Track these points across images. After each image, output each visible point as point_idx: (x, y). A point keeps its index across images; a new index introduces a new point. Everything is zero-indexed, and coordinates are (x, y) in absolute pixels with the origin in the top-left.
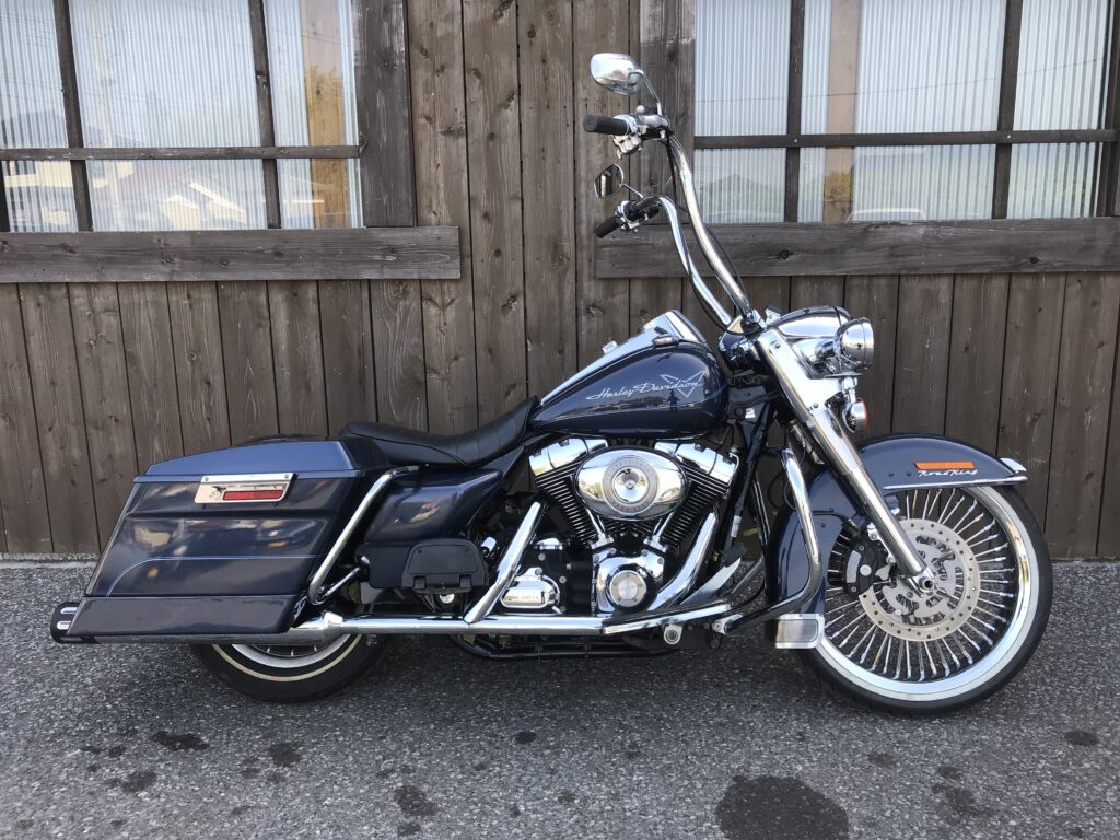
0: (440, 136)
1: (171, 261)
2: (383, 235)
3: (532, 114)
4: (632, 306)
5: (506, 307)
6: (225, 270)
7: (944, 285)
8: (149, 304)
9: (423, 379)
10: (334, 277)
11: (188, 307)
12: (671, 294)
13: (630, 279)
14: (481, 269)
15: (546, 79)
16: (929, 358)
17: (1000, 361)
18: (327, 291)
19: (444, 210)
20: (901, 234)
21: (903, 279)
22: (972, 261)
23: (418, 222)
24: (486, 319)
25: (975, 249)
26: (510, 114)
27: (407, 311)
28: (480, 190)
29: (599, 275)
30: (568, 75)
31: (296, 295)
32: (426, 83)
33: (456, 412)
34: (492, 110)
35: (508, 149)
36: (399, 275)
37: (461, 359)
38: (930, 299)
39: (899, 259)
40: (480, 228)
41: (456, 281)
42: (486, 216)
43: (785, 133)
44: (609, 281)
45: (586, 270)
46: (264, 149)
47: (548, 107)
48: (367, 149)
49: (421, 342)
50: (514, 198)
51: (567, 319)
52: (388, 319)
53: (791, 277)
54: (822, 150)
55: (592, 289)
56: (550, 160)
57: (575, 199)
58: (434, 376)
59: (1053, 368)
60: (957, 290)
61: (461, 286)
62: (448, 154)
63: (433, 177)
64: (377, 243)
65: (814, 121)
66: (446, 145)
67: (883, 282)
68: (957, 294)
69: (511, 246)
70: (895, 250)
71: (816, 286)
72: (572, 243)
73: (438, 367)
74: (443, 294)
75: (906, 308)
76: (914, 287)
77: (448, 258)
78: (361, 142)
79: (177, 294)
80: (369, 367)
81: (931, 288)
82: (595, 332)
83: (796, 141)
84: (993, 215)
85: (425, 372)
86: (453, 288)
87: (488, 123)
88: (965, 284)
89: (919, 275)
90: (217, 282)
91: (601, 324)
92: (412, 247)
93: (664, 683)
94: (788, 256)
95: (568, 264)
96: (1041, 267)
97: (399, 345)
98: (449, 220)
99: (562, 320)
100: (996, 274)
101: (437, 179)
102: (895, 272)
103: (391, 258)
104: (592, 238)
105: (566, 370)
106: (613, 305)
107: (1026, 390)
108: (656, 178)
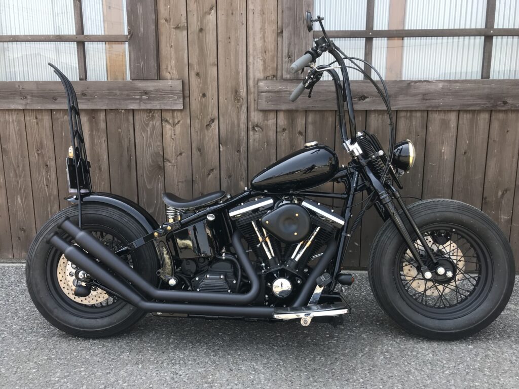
0: (173, 29)
1: (26, 98)
2: (140, 84)
3: (224, 18)
4: (278, 126)
5: (208, 125)
6: (55, 103)
7: (453, 117)
8: (15, 121)
9: (162, 165)
10: (114, 108)
11: (36, 123)
12: (300, 120)
13: (277, 111)
14: (195, 104)
16: (444, 158)
18: (111, 116)
19: (174, 72)
20: (429, 87)
21: (430, 113)
22: (469, 103)
23: (159, 77)
24: (197, 132)
25: (471, 96)
26: (212, 17)
27: (154, 127)
28: (194, 60)
29: (260, 108)
31: (94, 118)
33: (180, 184)
34: (201, 16)
35: (210, 38)
36: (149, 107)
37: (184, 154)
38: (445, 124)
39: (428, 101)
40: (194, 81)
41: (181, 110)
42: (198, 74)
43: (365, 29)
44: (265, 112)
45: (252, 106)
46: (78, 36)
47: (232, 14)
48: (132, 37)
49: (161, 144)
50: (213, 64)
51: (242, 133)
52: (144, 132)
53: (366, 111)
54: (386, 39)
55: (256, 116)
56: (233, 43)
57: (247, 65)
58: (169, 164)
60: (460, 120)
61: (183, 113)
62: (177, 40)
63: (169, 52)
64: (138, 89)
66: (176, 35)
67: (419, 114)
68: (460, 122)
69: (212, 92)
70: (425, 96)
71: (380, 116)
72: (245, 90)
73: (170, 159)
74: (173, 117)
75: (431, 129)
76: (436, 118)
77: (176, 97)
78: (129, 33)
79: (29, 116)
80: (133, 158)
81: (446, 118)
82: (257, 140)
83: (371, 34)
84: (482, 77)
85: (164, 162)
86: (179, 114)
87: (199, 23)
88: (465, 116)
89: (439, 111)
90: (51, 110)
91: (261, 137)
92: (157, 91)
93: (284, 342)
94: (365, 99)
95: (242, 102)
96: (509, 106)
97: (150, 145)
98: (177, 77)
99: (239, 134)
100: (483, 110)
101: (170, 54)
102: (425, 109)
103: (145, 97)
104: (256, 88)
105: (241, 162)
106: (267, 126)
107: (499, 177)
108: (292, 54)
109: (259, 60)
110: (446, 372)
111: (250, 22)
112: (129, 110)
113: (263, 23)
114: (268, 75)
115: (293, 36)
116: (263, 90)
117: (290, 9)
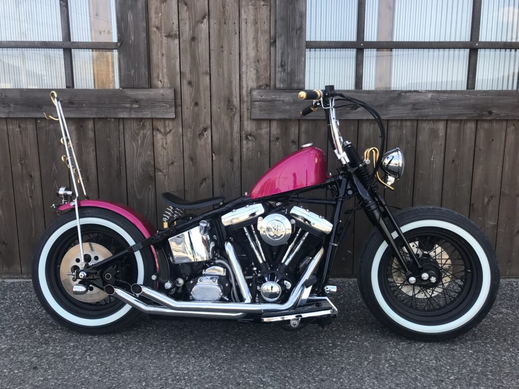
0: (164, 38)
2: (130, 93)
3: (216, 27)
4: (271, 135)
5: (201, 135)
6: (40, 112)
7: (441, 126)
9: (153, 175)
10: (103, 116)
11: (19, 133)
12: (293, 129)
13: (270, 120)
14: (187, 113)
15: (224, 7)
16: (433, 167)
17: (471, 168)
18: (99, 125)
19: (166, 80)
20: (419, 97)
21: (420, 122)
22: (457, 113)
23: (151, 86)
24: (189, 141)
26: (204, 26)
27: (144, 136)
28: (187, 69)
29: (252, 117)
30: (236, 5)
31: (81, 126)
32: (156, 8)
34: (194, 25)
35: (202, 47)
36: (140, 115)
37: (176, 163)
38: (434, 133)
39: (417, 111)
40: (187, 91)
41: (173, 119)
42: (190, 83)
43: (356, 40)
44: (258, 121)
45: (245, 115)
46: (65, 43)
47: (225, 23)
48: (122, 45)
49: (153, 154)
50: (206, 73)
51: (235, 142)
52: (134, 141)
53: (358, 120)
54: (375, 49)
55: (249, 125)
56: (225, 52)
57: (240, 75)
58: (160, 173)
59: (499, 172)
60: (448, 129)
61: (175, 123)
62: (169, 48)
63: (160, 61)
64: (127, 97)
65: (371, 35)
66: (167, 43)
67: (409, 123)
68: (448, 131)
69: (204, 100)
70: (415, 106)
71: (372, 125)
72: (238, 99)
73: (162, 168)
74: (165, 127)
75: (421, 138)
76: (426, 127)
77: (168, 106)
78: (119, 40)
79: (12, 125)
80: (123, 168)
81: (434, 127)
82: (251, 149)
83: (362, 45)
84: (468, 88)
85: (155, 171)
86: (171, 123)
87: (191, 31)
88: (453, 125)
89: (428, 120)
90: (36, 118)
91: (254, 145)
92: (148, 100)
93: (288, 353)
94: (357, 108)
95: (236, 111)
96: (494, 116)
97: (140, 155)
98: (169, 85)
99: (232, 143)
100: (470, 120)
101: (162, 62)
102: (415, 118)
103: (136, 106)
104: (249, 97)
105: (235, 170)
106: (260, 135)
107: (485, 184)
108: (285, 63)
109: (252, 69)
110: (451, 378)
111: (243, 32)
112: (119, 119)
113: (256, 31)
114: (261, 83)
115: (286, 47)
116: (256, 99)
117: (282, 19)
